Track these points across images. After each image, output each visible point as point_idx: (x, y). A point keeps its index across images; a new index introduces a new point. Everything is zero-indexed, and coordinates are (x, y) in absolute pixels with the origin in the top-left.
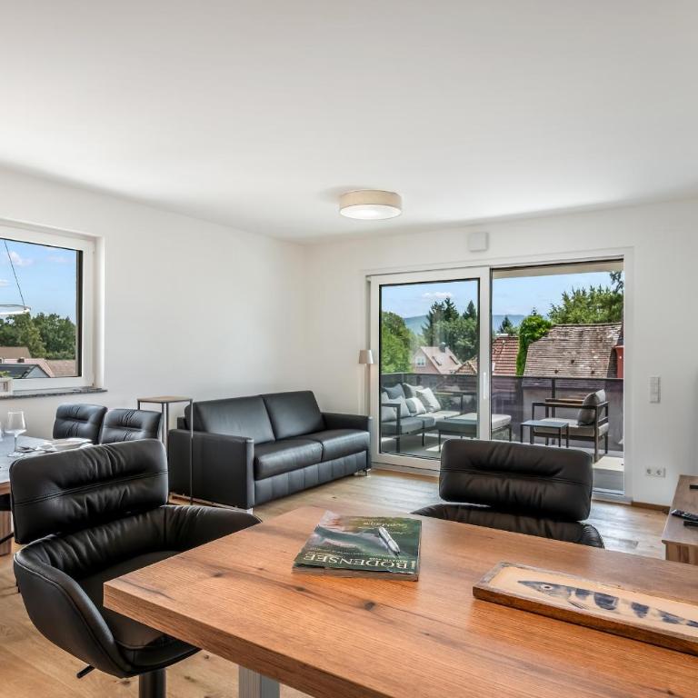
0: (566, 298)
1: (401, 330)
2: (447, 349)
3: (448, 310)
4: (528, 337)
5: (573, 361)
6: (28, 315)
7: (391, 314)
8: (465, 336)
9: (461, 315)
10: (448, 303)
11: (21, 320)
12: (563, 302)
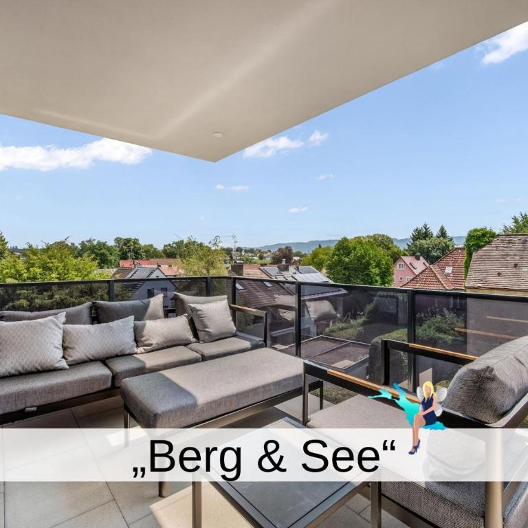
0: (516, 220)
1: (390, 245)
2: (421, 258)
3: (426, 233)
4: (472, 245)
5: (516, 265)
6: (182, 241)
7: (383, 236)
8: (438, 249)
9: (435, 235)
10: (425, 228)
11: (180, 244)
12: (514, 224)
